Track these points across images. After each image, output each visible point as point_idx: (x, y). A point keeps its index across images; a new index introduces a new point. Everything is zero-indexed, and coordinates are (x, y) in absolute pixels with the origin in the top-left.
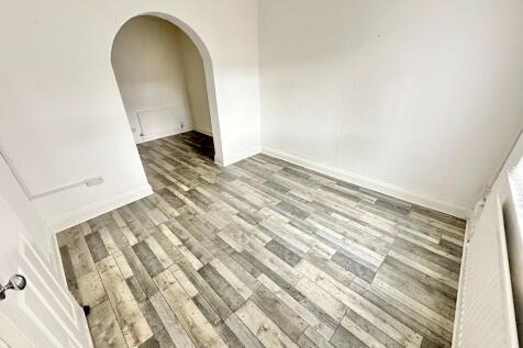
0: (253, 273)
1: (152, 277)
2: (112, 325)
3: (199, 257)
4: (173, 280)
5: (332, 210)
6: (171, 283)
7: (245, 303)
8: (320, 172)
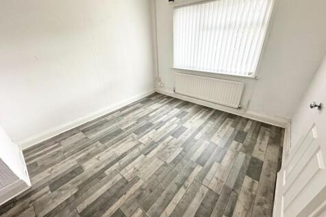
0: (196, 141)
1: (218, 196)
2: (258, 204)
3: (192, 169)
4: (214, 179)
5: (148, 115)
6: (217, 179)
7: (211, 143)
8: (113, 110)
